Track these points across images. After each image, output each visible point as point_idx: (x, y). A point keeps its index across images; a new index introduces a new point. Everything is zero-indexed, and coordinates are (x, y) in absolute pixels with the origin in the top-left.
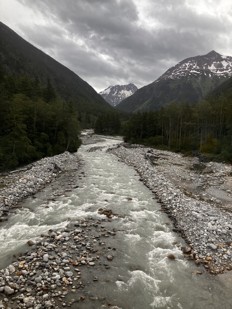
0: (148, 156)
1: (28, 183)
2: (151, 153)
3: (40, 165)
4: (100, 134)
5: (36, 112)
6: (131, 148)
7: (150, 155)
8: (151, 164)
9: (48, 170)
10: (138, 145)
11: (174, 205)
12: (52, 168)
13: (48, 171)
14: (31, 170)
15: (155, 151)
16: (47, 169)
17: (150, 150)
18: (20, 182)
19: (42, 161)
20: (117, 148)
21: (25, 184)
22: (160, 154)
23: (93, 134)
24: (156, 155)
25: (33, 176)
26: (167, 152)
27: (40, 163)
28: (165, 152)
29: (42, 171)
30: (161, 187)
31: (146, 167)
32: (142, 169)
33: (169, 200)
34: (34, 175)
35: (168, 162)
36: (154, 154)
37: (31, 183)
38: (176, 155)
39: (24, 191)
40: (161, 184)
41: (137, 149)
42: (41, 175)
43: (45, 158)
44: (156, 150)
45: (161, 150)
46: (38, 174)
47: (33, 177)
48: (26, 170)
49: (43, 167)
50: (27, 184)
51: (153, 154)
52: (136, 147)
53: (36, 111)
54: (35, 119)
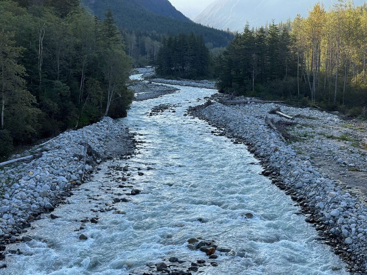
0: (272, 121)
1: (38, 186)
2: (278, 114)
3: (59, 148)
4: (168, 77)
5: (41, 40)
6: (235, 105)
7: (277, 118)
8: (281, 138)
9: (76, 158)
10: (248, 99)
11: (345, 228)
12: (82, 154)
13: (75, 160)
14: (42, 160)
15: (284, 110)
16: (74, 157)
17: (274, 107)
18: (22, 185)
19: (61, 140)
20: (206, 106)
21: (32, 189)
22: (296, 117)
23: (153, 77)
24: (288, 118)
25: (47, 172)
26: (311, 111)
27: (57, 145)
28: (306, 112)
29: (64, 161)
30: (312, 188)
31: (273, 145)
32: (264, 150)
33: (332, 216)
34: (48, 169)
35: (314, 132)
36: (283, 116)
37: (45, 188)
38: (329, 118)
39: (32, 204)
40: (310, 182)
41: (247, 106)
42: (61, 168)
43: (66, 133)
44: (287, 108)
45: (297, 106)
46: (56, 168)
47: (46, 174)
48: (31, 160)
49: (65, 152)
50: (36, 189)
51: (281, 116)
52: (246, 103)
53: (42, 36)
54: (40, 52)
